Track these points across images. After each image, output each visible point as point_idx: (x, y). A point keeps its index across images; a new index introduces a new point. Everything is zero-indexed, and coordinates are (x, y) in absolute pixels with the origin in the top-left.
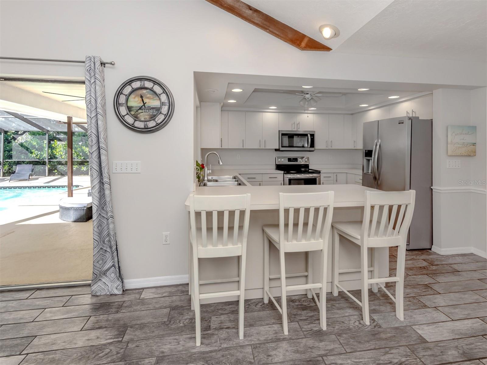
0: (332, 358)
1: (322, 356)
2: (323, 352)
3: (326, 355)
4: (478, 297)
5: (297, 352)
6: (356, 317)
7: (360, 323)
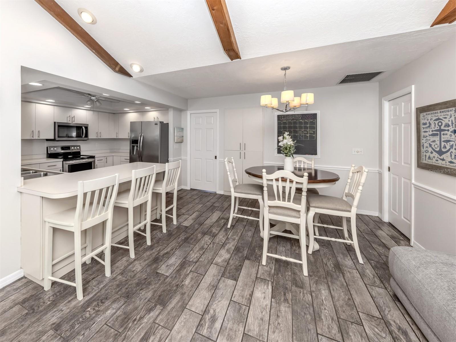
0: (162, 252)
1: (157, 254)
2: (157, 253)
3: (159, 253)
4: (192, 204)
5: (145, 260)
6: (159, 233)
7: (162, 234)
